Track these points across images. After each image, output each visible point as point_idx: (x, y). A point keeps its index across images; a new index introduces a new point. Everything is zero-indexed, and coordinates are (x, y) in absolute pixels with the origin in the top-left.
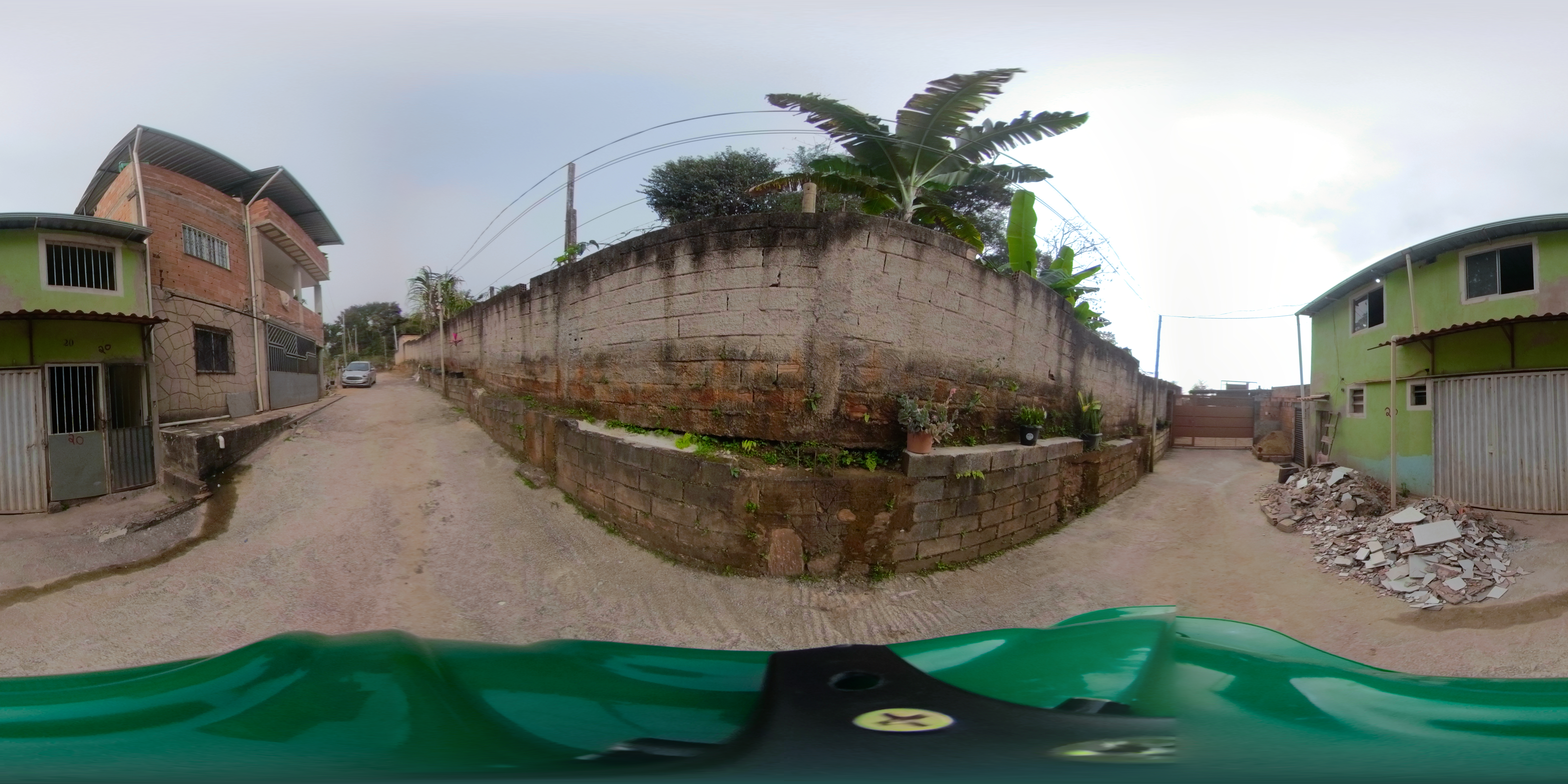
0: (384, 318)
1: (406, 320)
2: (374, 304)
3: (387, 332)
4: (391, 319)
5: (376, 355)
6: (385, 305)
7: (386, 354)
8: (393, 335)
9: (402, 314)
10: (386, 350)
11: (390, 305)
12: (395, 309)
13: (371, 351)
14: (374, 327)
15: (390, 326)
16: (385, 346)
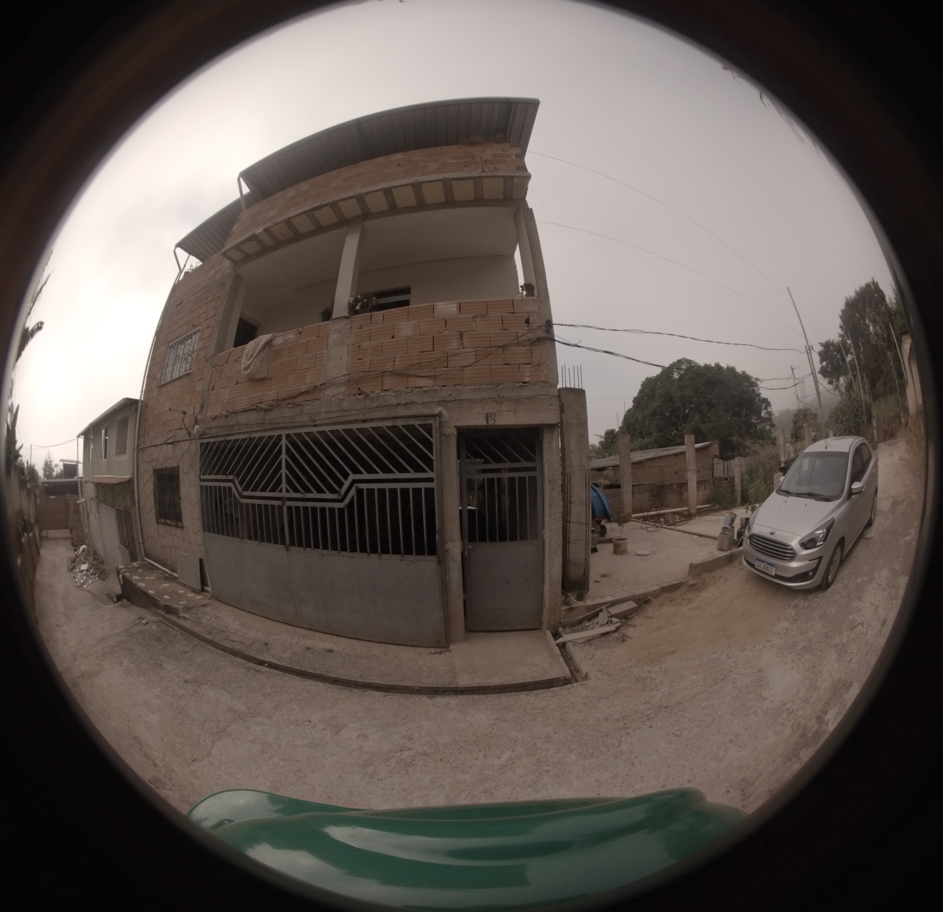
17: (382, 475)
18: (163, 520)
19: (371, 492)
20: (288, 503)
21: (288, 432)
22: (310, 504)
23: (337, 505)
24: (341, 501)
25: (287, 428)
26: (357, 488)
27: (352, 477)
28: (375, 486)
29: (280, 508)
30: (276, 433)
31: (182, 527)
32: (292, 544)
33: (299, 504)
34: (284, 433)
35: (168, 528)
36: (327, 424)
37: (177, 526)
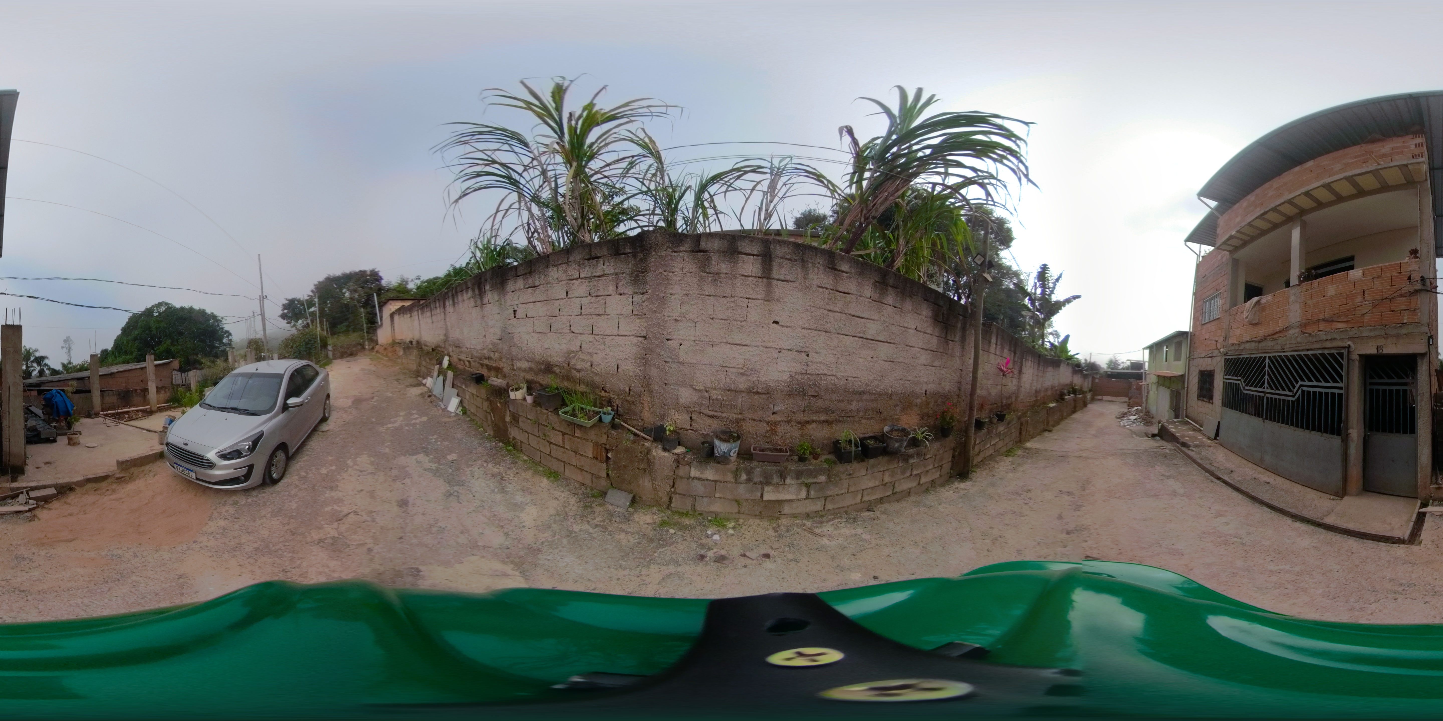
0: (362, 288)
1: (389, 290)
2: (350, 273)
3: (368, 303)
4: (371, 288)
5: (354, 331)
6: (362, 273)
7: (365, 331)
8: (374, 306)
9: (384, 283)
10: (365, 326)
11: (368, 273)
12: (375, 277)
13: (348, 326)
14: (352, 298)
15: (370, 297)
16: (364, 320)
17: (1315, 383)
18: (1202, 399)
19: (1309, 392)
20: (1267, 395)
21: (1269, 355)
22: (1278, 397)
23: (1291, 399)
24: (1293, 396)
25: (1269, 353)
26: (1302, 390)
27: (1300, 383)
28: (1311, 389)
29: (1263, 397)
30: (1263, 355)
31: (1212, 403)
32: (1266, 418)
33: (1272, 396)
34: (1267, 355)
35: (1204, 403)
36: (1290, 351)
37: (1209, 402)
